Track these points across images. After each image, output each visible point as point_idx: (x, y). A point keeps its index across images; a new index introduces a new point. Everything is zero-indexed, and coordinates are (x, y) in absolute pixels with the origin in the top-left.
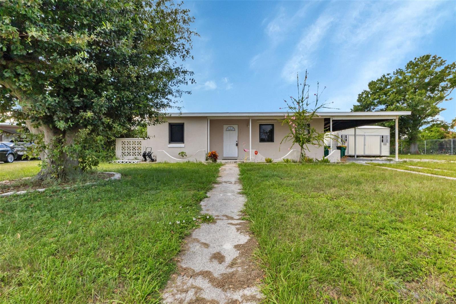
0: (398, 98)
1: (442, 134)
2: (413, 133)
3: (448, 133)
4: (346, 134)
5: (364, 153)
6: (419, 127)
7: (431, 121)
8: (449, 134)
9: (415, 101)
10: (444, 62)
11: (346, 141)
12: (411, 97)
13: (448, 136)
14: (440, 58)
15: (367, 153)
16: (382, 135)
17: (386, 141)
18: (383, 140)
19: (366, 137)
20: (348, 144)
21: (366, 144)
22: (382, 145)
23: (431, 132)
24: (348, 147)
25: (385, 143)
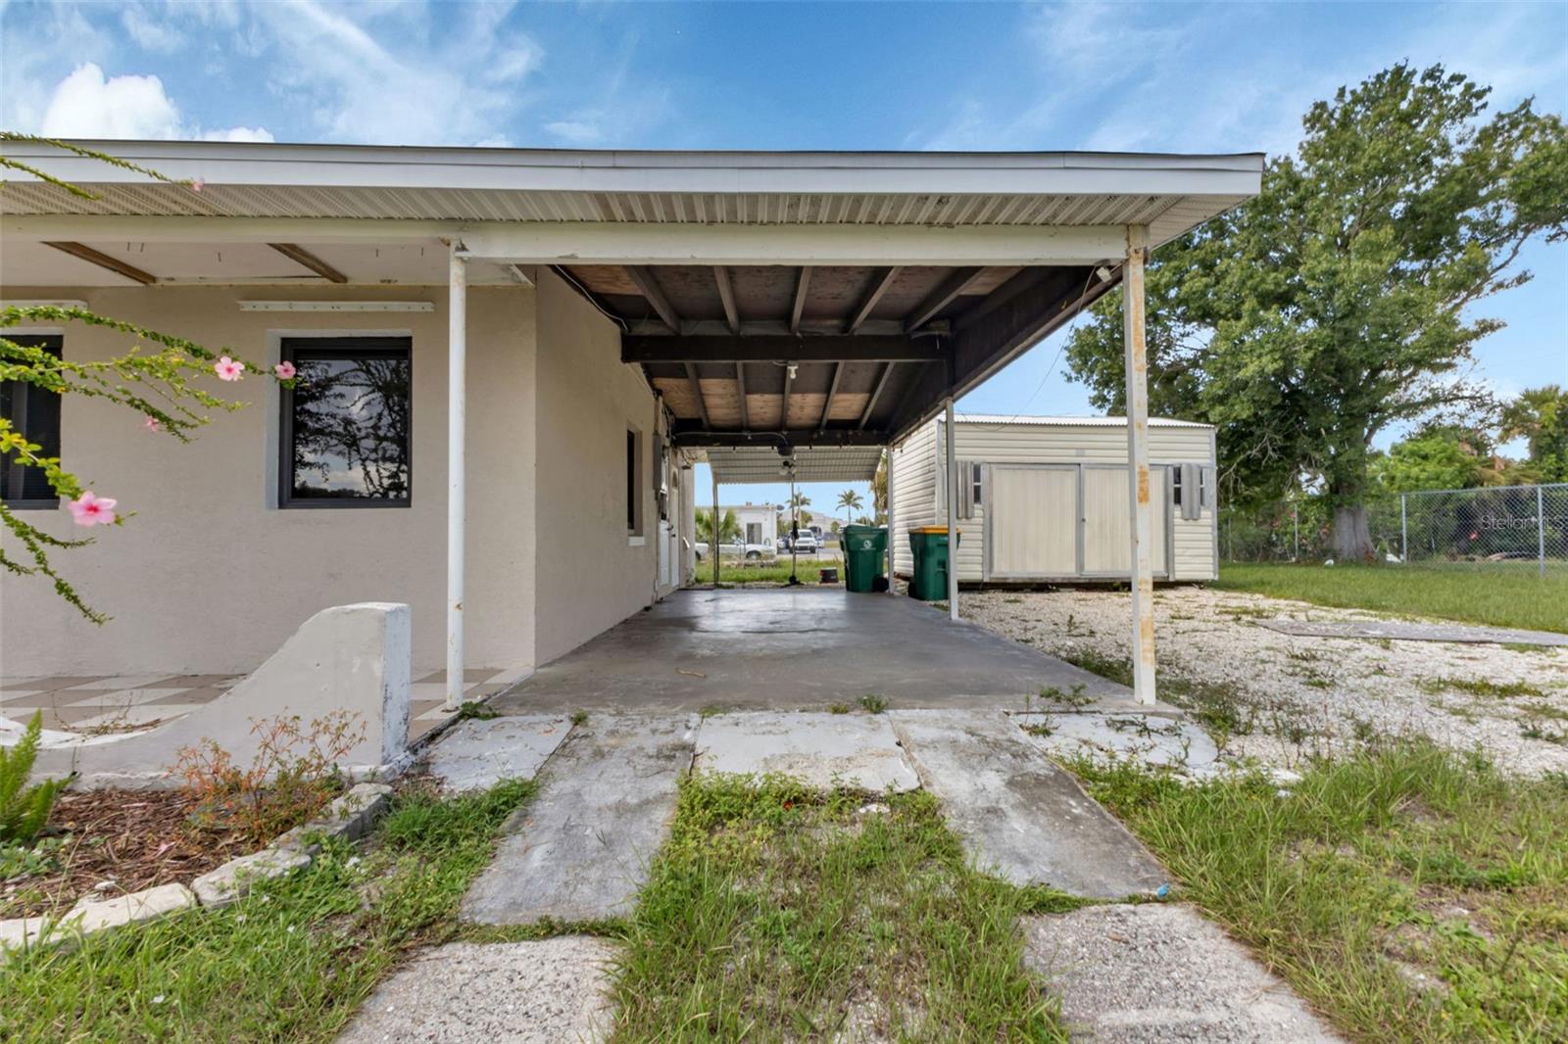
0: (1263, 281)
1: (1466, 466)
2: (1343, 459)
3: (1490, 464)
4: (977, 459)
5: (1080, 566)
6: (1372, 432)
7: (1428, 403)
8: (1492, 467)
9: (1347, 286)
10: (1479, 95)
11: (977, 499)
12: (1324, 265)
13: (1492, 479)
14: (1457, 78)
15: (1095, 568)
16: (1176, 462)
17: (1196, 496)
18: (1178, 493)
19: (1092, 479)
20: (987, 516)
21: (1086, 517)
22: (1178, 521)
23: (1424, 462)
24: (988, 533)
25: (1191, 511)
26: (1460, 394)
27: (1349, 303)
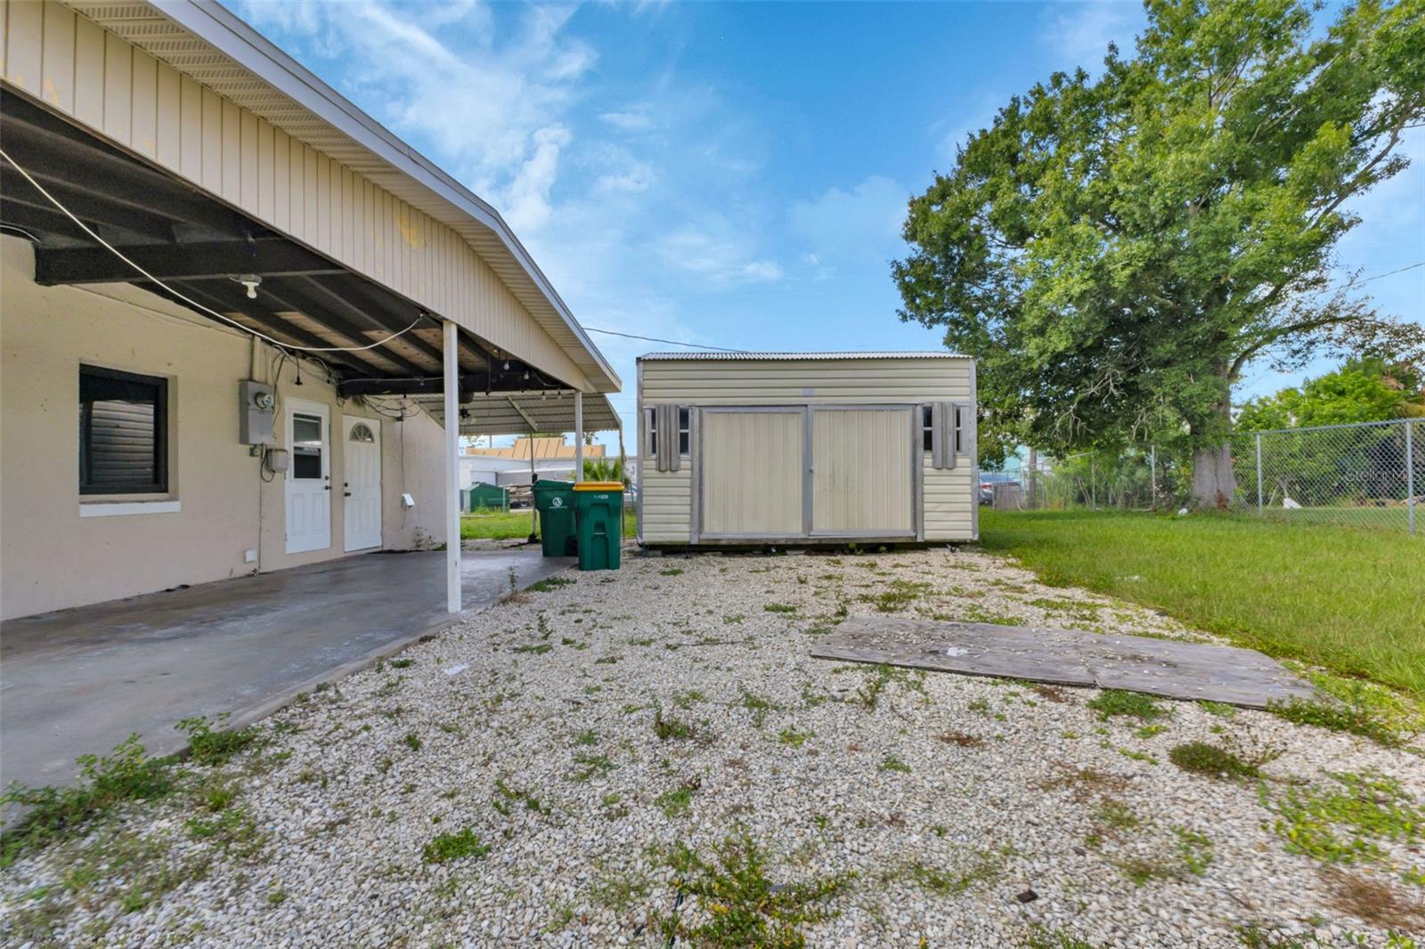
4: (684, 403)
5: (808, 524)
11: (684, 447)
15: (826, 526)
16: (926, 400)
17: (951, 440)
18: (928, 438)
19: (821, 423)
20: (696, 468)
21: (815, 468)
22: (927, 471)
23: (1340, 398)
24: (697, 488)
25: (944, 458)
26: (1338, 316)
27: (1166, 206)
